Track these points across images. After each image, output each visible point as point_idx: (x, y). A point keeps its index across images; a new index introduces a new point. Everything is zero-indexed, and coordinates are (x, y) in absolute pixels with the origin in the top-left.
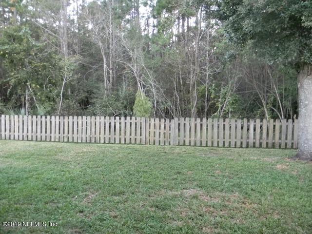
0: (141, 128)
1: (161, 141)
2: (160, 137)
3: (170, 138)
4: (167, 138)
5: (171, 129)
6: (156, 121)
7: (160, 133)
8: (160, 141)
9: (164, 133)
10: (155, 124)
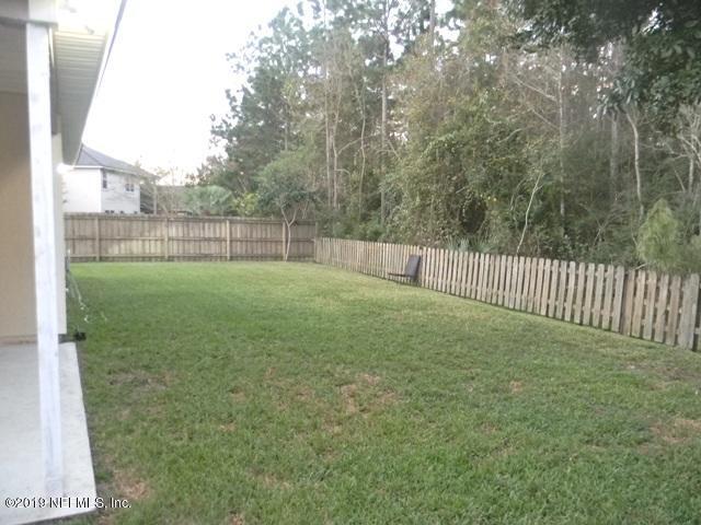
0: (614, 295)
1: (657, 332)
2: (654, 321)
3: (677, 327)
4: (672, 325)
5: (684, 303)
6: (650, 280)
7: (656, 310)
8: (653, 331)
9: (667, 312)
10: (646, 286)
